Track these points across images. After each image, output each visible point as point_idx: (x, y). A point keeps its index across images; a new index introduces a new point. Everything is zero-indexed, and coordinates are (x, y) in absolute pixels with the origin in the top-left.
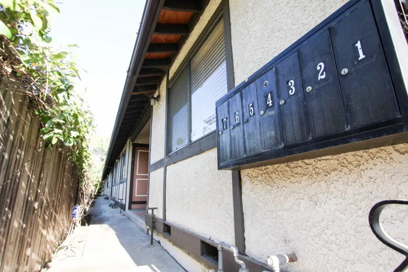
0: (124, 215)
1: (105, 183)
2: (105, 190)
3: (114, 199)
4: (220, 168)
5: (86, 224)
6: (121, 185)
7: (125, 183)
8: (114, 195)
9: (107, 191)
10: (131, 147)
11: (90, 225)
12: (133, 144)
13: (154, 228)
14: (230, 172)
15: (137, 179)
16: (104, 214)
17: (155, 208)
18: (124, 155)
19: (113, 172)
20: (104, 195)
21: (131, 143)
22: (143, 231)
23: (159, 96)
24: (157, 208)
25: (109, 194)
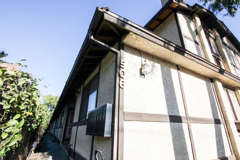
0: (59, 147)
1: (51, 125)
2: (51, 130)
3: (55, 137)
4: (86, 134)
5: (37, 152)
6: (60, 129)
7: (62, 129)
8: (55, 134)
9: (52, 131)
10: (67, 109)
11: (39, 153)
12: (68, 108)
13: (70, 155)
14: (92, 136)
15: (68, 127)
16: (48, 146)
17: (71, 145)
18: (63, 113)
19: (57, 120)
20: (50, 133)
21: (67, 107)
22: (66, 156)
23: (80, 92)
24: (72, 145)
25: (53, 133)
